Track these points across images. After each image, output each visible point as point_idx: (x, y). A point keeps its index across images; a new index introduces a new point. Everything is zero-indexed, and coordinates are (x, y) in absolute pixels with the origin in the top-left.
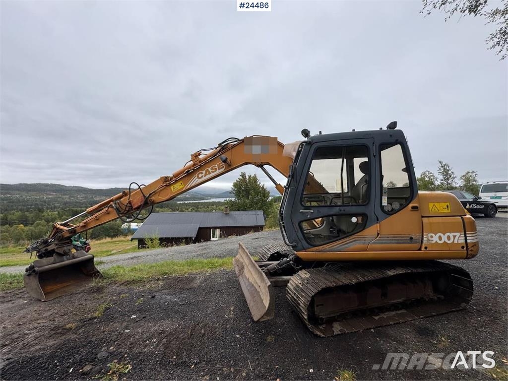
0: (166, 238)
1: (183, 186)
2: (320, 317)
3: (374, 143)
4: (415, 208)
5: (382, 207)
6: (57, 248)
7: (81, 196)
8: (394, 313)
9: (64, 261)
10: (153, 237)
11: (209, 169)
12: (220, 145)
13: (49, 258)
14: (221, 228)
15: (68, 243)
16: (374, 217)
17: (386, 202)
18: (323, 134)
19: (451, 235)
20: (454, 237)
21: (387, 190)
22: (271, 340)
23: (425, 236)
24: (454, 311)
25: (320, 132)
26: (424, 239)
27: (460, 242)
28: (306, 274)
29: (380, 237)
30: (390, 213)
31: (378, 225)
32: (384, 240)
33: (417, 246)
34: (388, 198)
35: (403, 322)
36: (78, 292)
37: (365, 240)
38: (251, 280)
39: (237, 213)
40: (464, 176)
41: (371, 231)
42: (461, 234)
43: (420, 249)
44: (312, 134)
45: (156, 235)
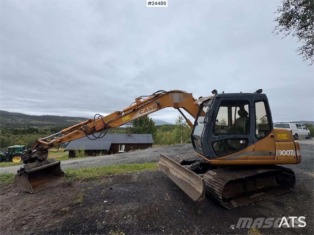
0: (89, 150)
1: (130, 118)
2: (226, 197)
3: (252, 100)
4: (272, 136)
5: (256, 135)
6: (39, 156)
7: (21, 120)
8: (259, 194)
9: (43, 165)
10: (81, 149)
11: (147, 108)
12: (154, 94)
13: (33, 163)
14: (125, 144)
15: (45, 153)
16: (252, 140)
17: (258, 132)
18: (225, 93)
19: (289, 151)
20: (291, 152)
21: (258, 126)
22: (200, 212)
23: (277, 152)
24: (287, 192)
25: (223, 92)
26: (276, 153)
27: (293, 155)
28: (213, 172)
29: (254, 152)
30: (260, 139)
31: (254, 145)
32: (256, 153)
33: (273, 157)
34: (259, 130)
35: (266, 199)
36: (55, 186)
37: (247, 153)
38: (179, 176)
39: (136, 135)
40: (262, 118)
41: (250, 148)
42: (294, 151)
43: (274, 159)
44: (219, 93)
45: (83, 148)
